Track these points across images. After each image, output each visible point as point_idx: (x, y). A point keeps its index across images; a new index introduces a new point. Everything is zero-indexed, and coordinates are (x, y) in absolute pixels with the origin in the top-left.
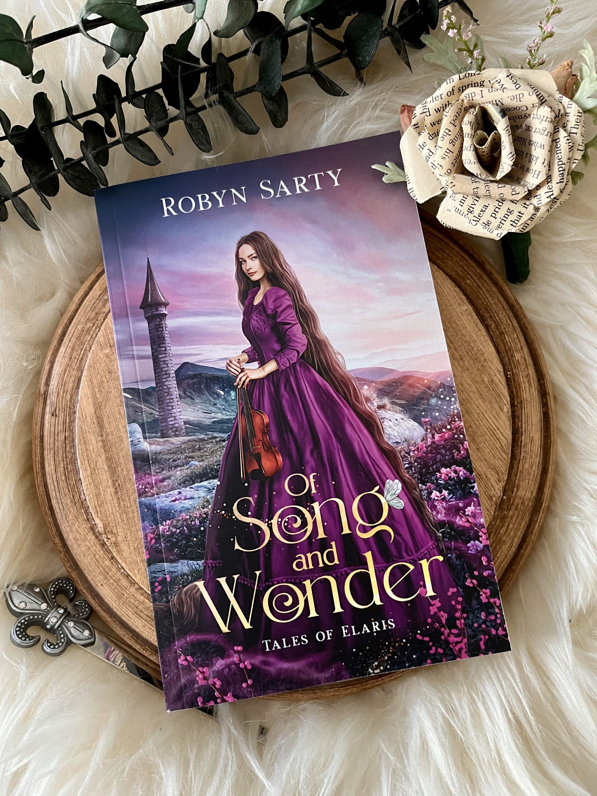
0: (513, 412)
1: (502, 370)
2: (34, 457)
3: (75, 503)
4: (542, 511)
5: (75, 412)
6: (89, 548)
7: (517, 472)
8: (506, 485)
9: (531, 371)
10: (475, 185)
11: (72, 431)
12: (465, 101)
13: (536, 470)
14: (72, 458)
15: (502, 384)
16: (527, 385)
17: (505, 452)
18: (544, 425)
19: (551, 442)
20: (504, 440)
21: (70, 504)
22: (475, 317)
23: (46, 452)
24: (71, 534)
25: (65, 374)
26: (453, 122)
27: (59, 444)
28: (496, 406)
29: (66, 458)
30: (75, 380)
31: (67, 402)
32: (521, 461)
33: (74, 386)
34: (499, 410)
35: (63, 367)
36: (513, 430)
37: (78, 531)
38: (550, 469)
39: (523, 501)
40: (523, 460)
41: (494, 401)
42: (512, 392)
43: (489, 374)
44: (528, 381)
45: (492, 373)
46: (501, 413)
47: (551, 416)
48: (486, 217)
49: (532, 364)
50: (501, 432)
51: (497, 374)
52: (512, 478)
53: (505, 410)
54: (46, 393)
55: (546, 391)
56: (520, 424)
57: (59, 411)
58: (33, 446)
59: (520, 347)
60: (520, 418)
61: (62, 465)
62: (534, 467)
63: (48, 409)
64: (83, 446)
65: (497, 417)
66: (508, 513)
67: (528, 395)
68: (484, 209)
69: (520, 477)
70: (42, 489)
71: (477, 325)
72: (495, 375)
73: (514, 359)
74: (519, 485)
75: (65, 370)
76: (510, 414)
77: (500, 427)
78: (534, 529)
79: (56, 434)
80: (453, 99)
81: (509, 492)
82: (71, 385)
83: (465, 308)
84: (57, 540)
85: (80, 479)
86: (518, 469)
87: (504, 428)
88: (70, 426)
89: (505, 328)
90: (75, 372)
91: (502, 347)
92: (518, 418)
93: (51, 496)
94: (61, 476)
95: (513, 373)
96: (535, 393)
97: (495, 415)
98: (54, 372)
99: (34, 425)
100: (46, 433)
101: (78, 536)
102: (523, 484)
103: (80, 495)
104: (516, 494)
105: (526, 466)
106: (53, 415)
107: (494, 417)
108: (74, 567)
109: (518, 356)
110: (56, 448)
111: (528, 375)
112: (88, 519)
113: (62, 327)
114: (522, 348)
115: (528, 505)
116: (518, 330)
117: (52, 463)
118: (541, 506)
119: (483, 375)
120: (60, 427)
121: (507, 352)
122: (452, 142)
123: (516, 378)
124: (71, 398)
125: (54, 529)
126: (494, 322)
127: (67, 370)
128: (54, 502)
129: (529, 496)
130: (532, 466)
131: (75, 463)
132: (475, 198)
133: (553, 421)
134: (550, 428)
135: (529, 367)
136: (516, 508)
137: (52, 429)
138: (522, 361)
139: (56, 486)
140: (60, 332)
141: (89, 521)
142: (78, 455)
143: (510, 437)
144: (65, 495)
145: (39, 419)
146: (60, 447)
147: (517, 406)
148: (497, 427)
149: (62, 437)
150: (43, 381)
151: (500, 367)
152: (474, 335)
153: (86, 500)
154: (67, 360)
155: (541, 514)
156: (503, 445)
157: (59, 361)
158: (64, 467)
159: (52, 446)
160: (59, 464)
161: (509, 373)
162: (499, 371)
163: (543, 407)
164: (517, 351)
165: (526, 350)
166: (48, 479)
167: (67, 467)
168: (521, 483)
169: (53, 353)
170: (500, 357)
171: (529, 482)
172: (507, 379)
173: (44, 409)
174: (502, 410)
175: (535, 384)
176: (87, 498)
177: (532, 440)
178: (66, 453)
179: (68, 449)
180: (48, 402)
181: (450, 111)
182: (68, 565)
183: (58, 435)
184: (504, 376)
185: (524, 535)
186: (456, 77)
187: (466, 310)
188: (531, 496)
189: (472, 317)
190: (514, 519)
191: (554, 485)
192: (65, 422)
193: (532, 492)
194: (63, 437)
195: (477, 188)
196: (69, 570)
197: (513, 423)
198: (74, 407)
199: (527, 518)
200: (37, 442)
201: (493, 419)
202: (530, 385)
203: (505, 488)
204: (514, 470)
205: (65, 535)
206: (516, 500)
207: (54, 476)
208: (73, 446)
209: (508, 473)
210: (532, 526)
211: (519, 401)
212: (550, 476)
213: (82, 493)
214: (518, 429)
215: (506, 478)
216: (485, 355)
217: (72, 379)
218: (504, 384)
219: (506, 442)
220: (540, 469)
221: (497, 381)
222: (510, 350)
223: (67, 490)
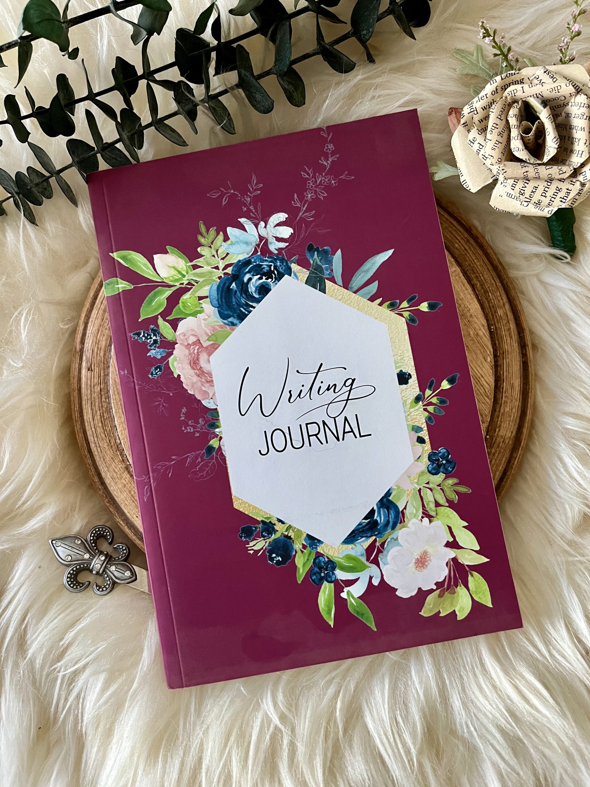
0: (496, 362)
1: (486, 325)
2: (73, 407)
3: (112, 447)
4: (520, 449)
5: (109, 367)
6: (125, 486)
7: (499, 415)
8: (489, 426)
9: (512, 326)
10: (525, 170)
11: (106, 383)
12: (509, 97)
13: (515, 414)
14: (107, 407)
15: (486, 337)
16: (509, 338)
17: (488, 397)
18: (523, 373)
19: (529, 389)
20: (488, 386)
21: (106, 447)
22: (463, 277)
23: (84, 403)
24: (108, 473)
25: (98, 333)
26: (499, 117)
27: (95, 395)
28: (480, 357)
29: (102, 407)
30: (108, 338)
31: (101, 358)
32: (503, 405)
33: (106, 343)
34: (483, 360)
35: (96, 327)
36: (495, 377)
37: (114, 471)
38: (528, 412)
39: (504, 439)
40: (504, 404)
41: (479, 351)
42: (495, 344)
43: (475, 329)
44: (510, 334)
45: (477, 328)
46: (485, 362)
47: (529, 364)
48: (537, 197)
49: (513, 319)
50: (485, 380)
51: (482, 328)
52: (494, 420)
53: (489, 360)
54: (82, 350)
55: (525, 343)
56: (502, 373)
57: (94, 366)
58: (72, 398)
59: (502, 304)
60: (502, 367)
61: (98, 413)
62: (514, 410)
63: (84, 364)
64: (117, 396)
65: (481, 366)
66: (491, 451)
67: (509, 347)
68: (534, 190)
69: (501, 419)
70: (81, 435)
71: (464, 285)
72: (480, 329)
73: (497, 314)
74: (500, 426)
75: (99, 330)
76: (493, 363)
77: (484, 375)
78: (514, 464)
79: (91, 387)
80: (497, 97)
81: (491, 433)
82: (104, 343)
83: (454, 269)
84: (96, 479)
85: (115, 426)
86: (500, 411)
87: (488, 375)
88: (104, 379)
89: (489, 287)
90: (107, 331)
91: (486, 304)
92: (501, 367)
93: (90, 440)
94: (98, 423)
95: (496, 327)
96: (516, 345)
97: (479, 364)
98: (88, 332)
99: (72, 378)
100: (83, 386)
101: (115, 475)
102: (505, 425)
103: (115, 440)
104: (498, 434)
105: (507, 409)
106: (89, 370)
107: (479, 366)
108: (112, 503)
109: (500, 312)
110: (93, 399)
111: (509, 329)
112: (123, 460)
113: (93, 291)
114: (504, 305)
115: (508, 443)
116: (501, 289)
117: (90, 411)
118: (520, 444)
119: (469, 330)
120: (96, 380)
121: (490, 309)
122: (500, 134)
123: (499, 332)
124: (105, 355)
125: (93, 470)
126: (479, 281)
127: (100, 330)
128: (92, 446)
129: (510, 435)
130: (512, 410)
131: (110, 412)
132: (525, 181)
133: (531, 369)
134: (529, 376)
135: (510, 322)
136: (498, 446)
137: (89, 382)
138: (504, 317)
139: (94, 433)
140: (92, 296)
141: (124, 462)
142: (112, 405)
143: (493, 384)
144: (103, 440)
145: (76, 373)
146: (96, 397)
147: (499, 356)
148: (481, 375)
149: (97, 389)
150: (78, 340)
151: (484, 322)
152: (461, 294)
153: (121, 443)
154: (99, 320)
155: (520, 451)
156: (487, 391)
157: (92, 321)
158: (100, 415)
159: (89, 397)
160: (96, 413)
161: (492, 327)
162: (483, 326)
163: (523, 357)
164: (500, 307)
165: (507, 306)
166: (87, 426)
167: (103, 415)
168: (502, 425)
169: (86, 315)
170: (484, 312)
171: (509, 424)
172: (491, 332)
173: (80, 364)
174: (486, 360)
175: (515, 337)
176: (122, 442)
177: (512, 387)
178: (101, 403)
179: (103, 399)
180: (84, 358)
181: (496, 107)
182: (107, 500)
183: (94, 387)
184: (488, 330)
185: (505, 470)
186: (498, 78)
187: (455, 271)
188: (511, 435)
189: (460, 277)
190: (496, 455)
191: (532, 425)
192: (99, 377)
193: (512, 432)
194: (99, 388)
195: (527, 172)
196: (108, 504)
197: (495, 372)
198: (108, 362)
199: (507, 455)
200: (76, 394)
201: (478, 368)
202: (511, 338)
203: (488, 428)
204: (496, 413)
205: (103, 475)
206: (498, 439)
207: (92, 424)
208: (108, 397)
209: (491, 415)
210: (512, 462)
211: (501, 352)
212: (528, 417)
213: (117, 438)
214: (500, 377)
215: (489, 420)
216: (471, 311)
217: (105, 338)
218: (488, 337)
219: (489, 388)
220: (520, 412)
221: (482, 334)
222: (493, 307)
223: (104, 436)
